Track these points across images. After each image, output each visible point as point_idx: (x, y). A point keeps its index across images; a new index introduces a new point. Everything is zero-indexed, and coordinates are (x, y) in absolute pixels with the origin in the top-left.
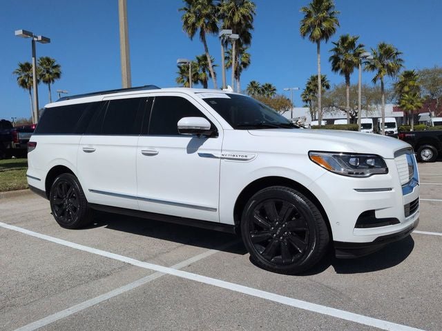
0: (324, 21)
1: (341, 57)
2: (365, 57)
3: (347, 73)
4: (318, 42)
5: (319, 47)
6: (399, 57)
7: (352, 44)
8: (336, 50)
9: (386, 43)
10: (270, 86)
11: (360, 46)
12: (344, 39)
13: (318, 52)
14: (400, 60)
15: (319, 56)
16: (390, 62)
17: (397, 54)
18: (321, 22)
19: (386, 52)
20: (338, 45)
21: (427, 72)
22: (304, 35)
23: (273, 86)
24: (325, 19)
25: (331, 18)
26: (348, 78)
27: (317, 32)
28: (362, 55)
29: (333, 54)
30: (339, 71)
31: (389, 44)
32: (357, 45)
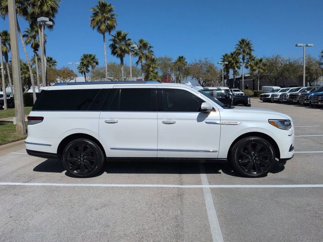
0: (108, 20)
1: (117, 45)
2: (133, 47)
3: (121, 57)
4: (103, 34)
5: (104, 37)
6: (151, 49)
7: (124, 38)
8: (114, 40)
9: (143, 39)
10: (51, 59)
11: (129, 40)
12: (119, 34)
13: (104, 41)
14: (152, 51)
15: (105, 43)
16: (146, 52)
17: (150, 47)
18: (105, 20)
19: (144, 46)
20: (115, 37)
21: (161, 59)
22: (94, 28)
23: (53, 59)
24: (108, 19)
25: (112, 18)
26: (122, 60)
27: (103, 27)
28: (132, 46)
29: (111, 42)
30: (116, 55)
31: (146, 40)
32: (127, 39)
